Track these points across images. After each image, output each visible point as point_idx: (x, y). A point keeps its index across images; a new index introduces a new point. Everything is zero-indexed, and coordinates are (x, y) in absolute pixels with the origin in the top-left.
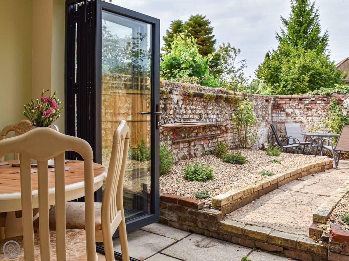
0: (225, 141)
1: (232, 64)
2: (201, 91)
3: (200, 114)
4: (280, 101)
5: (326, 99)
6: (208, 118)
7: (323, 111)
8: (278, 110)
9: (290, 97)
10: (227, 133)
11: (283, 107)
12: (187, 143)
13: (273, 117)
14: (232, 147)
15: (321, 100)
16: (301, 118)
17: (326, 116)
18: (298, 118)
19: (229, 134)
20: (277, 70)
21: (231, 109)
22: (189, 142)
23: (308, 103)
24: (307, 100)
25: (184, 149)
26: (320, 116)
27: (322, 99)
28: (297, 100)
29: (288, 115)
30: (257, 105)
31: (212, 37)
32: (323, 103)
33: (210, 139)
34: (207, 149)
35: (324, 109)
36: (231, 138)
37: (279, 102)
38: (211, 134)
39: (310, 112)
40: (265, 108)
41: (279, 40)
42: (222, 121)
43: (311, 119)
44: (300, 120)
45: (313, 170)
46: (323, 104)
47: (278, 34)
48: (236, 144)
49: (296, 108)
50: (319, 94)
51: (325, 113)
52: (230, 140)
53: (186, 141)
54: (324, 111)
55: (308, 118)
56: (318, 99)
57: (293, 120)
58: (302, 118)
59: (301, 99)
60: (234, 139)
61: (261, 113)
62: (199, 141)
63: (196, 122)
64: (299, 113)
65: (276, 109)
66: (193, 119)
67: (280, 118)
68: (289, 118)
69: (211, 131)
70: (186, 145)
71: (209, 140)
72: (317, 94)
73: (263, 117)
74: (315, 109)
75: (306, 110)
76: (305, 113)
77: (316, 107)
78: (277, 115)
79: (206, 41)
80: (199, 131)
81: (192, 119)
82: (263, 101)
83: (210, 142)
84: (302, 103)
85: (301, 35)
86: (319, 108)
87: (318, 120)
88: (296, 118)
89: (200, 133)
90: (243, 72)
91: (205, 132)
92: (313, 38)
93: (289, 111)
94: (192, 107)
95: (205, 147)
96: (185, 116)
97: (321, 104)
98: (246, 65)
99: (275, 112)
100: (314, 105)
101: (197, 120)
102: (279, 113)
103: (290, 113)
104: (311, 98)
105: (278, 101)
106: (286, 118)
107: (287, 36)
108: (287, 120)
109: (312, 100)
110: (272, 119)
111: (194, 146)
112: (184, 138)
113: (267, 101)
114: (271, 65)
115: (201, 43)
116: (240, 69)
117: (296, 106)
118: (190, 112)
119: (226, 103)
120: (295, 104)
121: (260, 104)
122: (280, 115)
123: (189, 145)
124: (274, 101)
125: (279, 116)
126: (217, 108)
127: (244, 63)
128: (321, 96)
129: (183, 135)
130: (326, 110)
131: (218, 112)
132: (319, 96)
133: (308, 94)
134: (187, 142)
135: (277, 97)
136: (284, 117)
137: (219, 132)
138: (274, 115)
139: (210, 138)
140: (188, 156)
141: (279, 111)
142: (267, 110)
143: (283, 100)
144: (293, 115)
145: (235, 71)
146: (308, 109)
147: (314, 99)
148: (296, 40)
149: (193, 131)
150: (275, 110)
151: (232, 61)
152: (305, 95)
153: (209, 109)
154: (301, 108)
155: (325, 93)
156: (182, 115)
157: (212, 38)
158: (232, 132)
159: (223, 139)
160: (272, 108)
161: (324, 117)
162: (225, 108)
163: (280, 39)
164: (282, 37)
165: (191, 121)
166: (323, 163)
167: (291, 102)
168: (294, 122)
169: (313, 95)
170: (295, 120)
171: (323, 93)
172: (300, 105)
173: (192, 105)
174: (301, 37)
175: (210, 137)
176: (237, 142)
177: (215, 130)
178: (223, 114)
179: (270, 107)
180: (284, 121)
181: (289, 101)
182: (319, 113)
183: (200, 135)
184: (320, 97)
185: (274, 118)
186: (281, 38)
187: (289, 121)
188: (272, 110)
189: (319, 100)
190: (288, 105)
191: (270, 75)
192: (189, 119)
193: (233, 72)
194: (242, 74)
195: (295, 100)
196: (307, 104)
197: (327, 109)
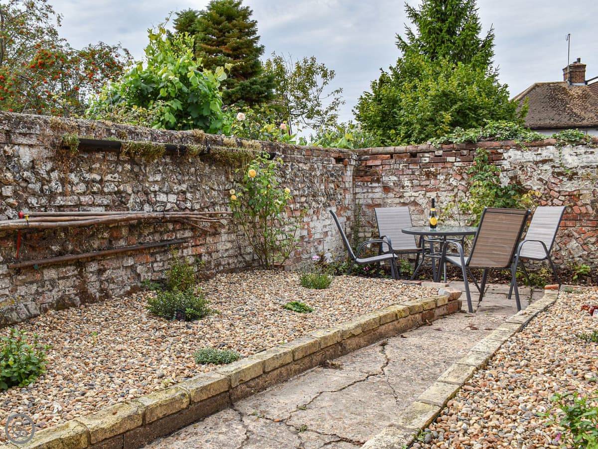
0: (210, 254)
1: (316, 98)
2: (120, 136)
3: (118, 193)
4: (371, 161)
5: (465, 152)
6: (149, 202)
7: (459, 178)
8: (366, 178)
9: (393, 151)
10: (216, 234)
11: (377, 173)
12: (72, 268)
13: (356, 193)
14: (233, 266)
15: (455, 155)
16: (414, 194)
17: (465, 189)
18: (409, 194)
19: (224, 237)
20: (393, 105)
21: (227, 178)
22: (80, 265)
23: (427, 161)
24: (427, 155)
25: (61, 282)
26: (453, 190)
27: (457, 152)
28: (406, 156)
29: (387, 189)
30: (310, 169)
31: (253, 41)
32: (459, 160)
33: (157, 253)
34: (146, 276)
35: (461, 174)
36: (229, 245)
37: (370, 163)
38: (162, 241)
39: (433, 181)
40: (334, 177)
41: (403, 50)
42: (197, 207)
43: (435, 195)
44: (412, 199)
45: (391, 327)
46: (460, 164)
47: (400, 38)
48: (248, 258)
49: (403, 175)
50: (452, 143)
51: (463, 183)
52: (227, 250)
53: (68, 261)
54: (463, 179)
55: (428, 194)
56: (448, 152)
57: (397, 200)
58: (416, 194)
59: (413, 155)
60: (240, 249)
61: (323, 187)
62: (118, 258)
63: (104, 212)
64: (410, 185)
65: (362, 177)
66: (93, 205)
67: (371, 195)
68: (391, 195)
69: (161, 233)
70: (71, 271)
71: (152, 255)
72: (448, 142)
73: (330, 196)
74: (442, 174)
75: (424, 177)
76: (421, 184)
77: (445, 170)
78: (365, 190)
79: (240, 49)
80: (115, 234)
81: (90, 205)
82: (329, 161)
83: (158, 259)
84: (415, 163)
85: (443, 37)
86: (451, 172)
87: (448, 199)
88: (405, 194)
89: (118, 239)
90: (336, 113)
91: (140, 235)
92: (465, 42)
93: (391, 180)
94: (88, 176)
95: (138, 271)
96: (59, 201)
97: (455, 163)
98: (341, 100)
99: (359, 184)
100: (441, 165)
101: (107, 207)
102: (367, 186)
103: (392, 184)
104: (434, 152)
105: (366, 160)
106: (384, 196)
107: (418, 40)
108: (386, 200)
109: (436, 156)
110: (354, 199)
111: (100, 272)
112: (60, 254)
113: (339, 160)
114: (383, 95)
115: (231, 52)
116: (332, 108)
117: (403, 170)
118: (81, 188)
119: (210, 165)
120: (401, 165)
121: (321, 168)
122: (370, 191)
123: (80, 273)
124: (359, 160)
125: (368, 192)
126: (180, 177)
127: (337, 96)
128: (455, 146)
129: (55, 248)
130: (465, 176)
131: (184, 187)
132: (452, 145)
133: (429, 142)
134: (71, 265)
135: (366, 153)
136: (378, 193)
137: (188, 234)
138: (358, 190)
139: (157, 250)
140: (78, 298)
141: (367, 182)
142: (340, 179)
143: (376, 159)
144: (397, 190)
145: (321, 113)
146: (428, 175)
147: (441, 152)
148: (433, 47)
149: (93, 235)
150: (361, 179)
151: (316, 94)
152: (423, 146)
153: (151, 179)
154: (413, 173)
155: (464, 138)
156: (52, 195)
157: (255, 42)
158: (234, 232)
159: (202, 250)
160: (353, 175)
161: (462, 191)
162: (210, 177)
163: (403, 46)
164: (408, 42)
165: (84, 210)
166: (427, 303)
167: (393, 161)
168: (400, 203)
169: (439, 146)
170: (402, 201)
171: (459, 139)
172: (411, 166)
173: (90, 170)
174: (443, 42)
175: (155, 248)
176: (249, 254)
177: (174, 230)
178: (202, 192)
179: (349, 173)
180: (379, 202)
181: (390, 160)
182: (451, 182)
183: (122, 243)
184: (454, 149)
185: (358, 196)
186: (406, 45)
187: (389, 201)
188: (354, 179)
189: (451, 156)
190: (387, 167)
191: (381, 114)
192: (79, 205)
193: (318, 113)
194: (335, 117)
195: (402, 158)
196: (426, 165)
197: (467, 174)
